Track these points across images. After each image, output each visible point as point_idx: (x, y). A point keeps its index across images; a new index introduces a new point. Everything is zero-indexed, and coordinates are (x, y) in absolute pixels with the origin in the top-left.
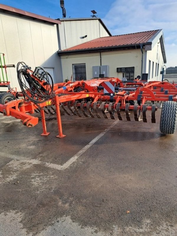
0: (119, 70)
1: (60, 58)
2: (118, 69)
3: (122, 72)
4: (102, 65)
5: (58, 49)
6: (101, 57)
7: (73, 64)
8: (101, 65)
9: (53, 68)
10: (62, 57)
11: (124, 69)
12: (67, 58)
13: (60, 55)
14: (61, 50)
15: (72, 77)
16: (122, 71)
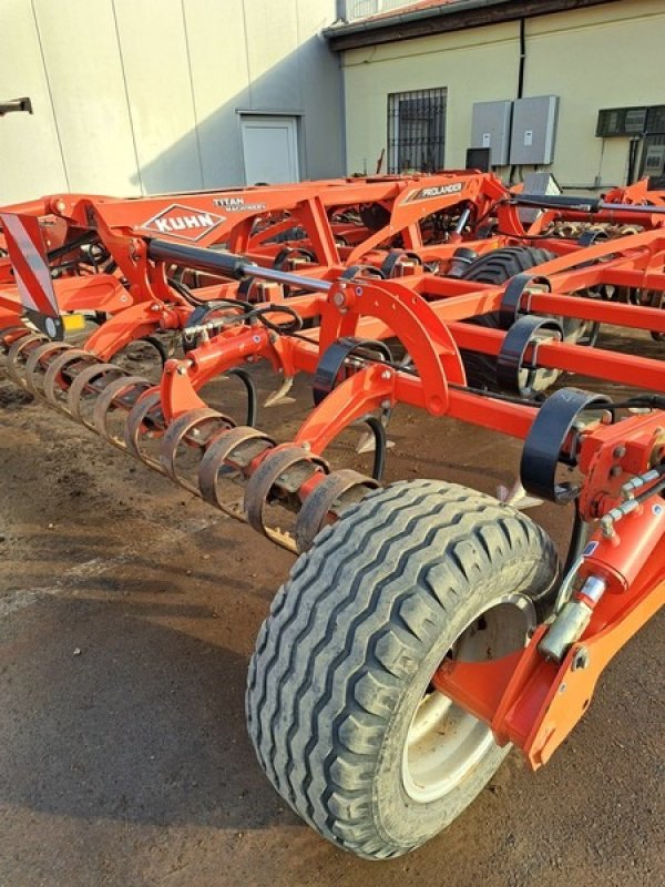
0: (612, 124)
1: (341, 67)
2: (604, 114)
3: (628, 135)
4: (525, 95)
5: (334, 19)
6: (523, 52)
7: (391, 96)
8: (520, 96)
9: (298, 117)
10: (349, 59)
11: (643, 115)
12: (366, 62)
13: (340, 46)
14: (344, 20)
15: (380, 162)
16: (629, 128)
